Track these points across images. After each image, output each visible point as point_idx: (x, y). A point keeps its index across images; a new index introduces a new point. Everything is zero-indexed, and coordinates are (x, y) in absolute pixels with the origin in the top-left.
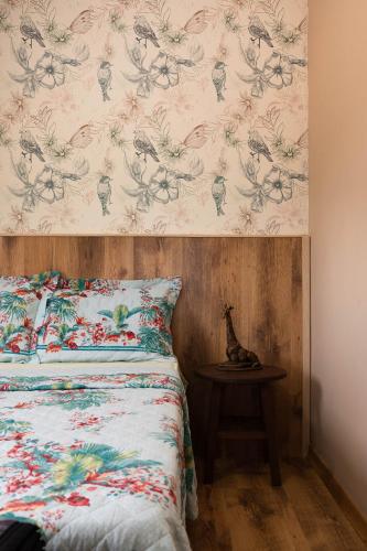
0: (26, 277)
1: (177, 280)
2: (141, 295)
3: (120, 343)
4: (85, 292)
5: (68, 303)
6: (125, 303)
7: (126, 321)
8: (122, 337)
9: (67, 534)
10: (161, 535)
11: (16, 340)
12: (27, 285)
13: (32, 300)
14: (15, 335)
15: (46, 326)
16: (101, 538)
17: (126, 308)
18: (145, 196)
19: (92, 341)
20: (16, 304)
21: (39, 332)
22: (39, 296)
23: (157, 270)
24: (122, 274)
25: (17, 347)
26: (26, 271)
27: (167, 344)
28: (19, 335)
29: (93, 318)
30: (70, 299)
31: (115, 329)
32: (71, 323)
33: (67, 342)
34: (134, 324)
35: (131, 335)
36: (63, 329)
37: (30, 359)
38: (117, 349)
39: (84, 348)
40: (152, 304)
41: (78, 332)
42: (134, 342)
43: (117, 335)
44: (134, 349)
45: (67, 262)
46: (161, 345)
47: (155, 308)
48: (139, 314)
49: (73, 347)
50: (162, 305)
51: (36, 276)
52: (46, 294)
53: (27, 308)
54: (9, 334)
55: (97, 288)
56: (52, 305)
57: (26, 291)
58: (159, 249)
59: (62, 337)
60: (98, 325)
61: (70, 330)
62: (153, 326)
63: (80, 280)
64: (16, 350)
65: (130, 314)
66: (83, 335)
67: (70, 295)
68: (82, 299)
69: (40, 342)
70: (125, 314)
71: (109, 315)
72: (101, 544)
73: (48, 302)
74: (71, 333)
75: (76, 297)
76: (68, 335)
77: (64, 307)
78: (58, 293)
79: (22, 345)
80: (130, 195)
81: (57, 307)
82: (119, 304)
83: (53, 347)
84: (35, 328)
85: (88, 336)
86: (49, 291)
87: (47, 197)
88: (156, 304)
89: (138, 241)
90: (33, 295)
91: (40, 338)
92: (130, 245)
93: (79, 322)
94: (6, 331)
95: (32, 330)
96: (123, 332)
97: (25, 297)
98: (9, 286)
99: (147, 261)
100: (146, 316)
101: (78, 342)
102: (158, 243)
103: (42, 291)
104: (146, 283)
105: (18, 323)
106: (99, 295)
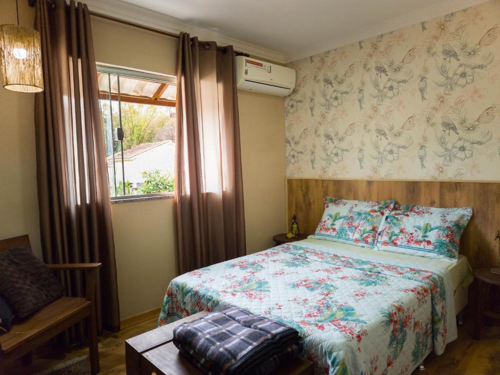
0: (378, 202)
1: (469, 210)
2: (441, 218)
3: (422, 246)
4: (408, 213)
5: (397, 219)
6: (430, 223)
7: (428, 234)
8: (424, 243)
9: (311, 338)
10: (340, 350)
11: (367, 237)
12: (376, 208)
13: (378, 216)
14: (367, 234)
15: (384, 231)
16: (321, 343)
17: (430, 226)
18: (449, 157)
19: (406, 243)
20: (369, 218)
21: (379, 234)
22: (382, 214)
23: (455, 202)
24: (432, 204)
25: (367, 241)
26: (378, 199)
27: (454, 250)
28: (369, 235)
29: (410, 229)
30: (399, 217)
31: (420, 238)
32: (397, 231)
33: (392, 242)
34: (432, 236)
35: (429, 243)
36: (392, 233)
37: (374, 248)
38: (420, 249)
39: (401, 246)
40: (447, 224)
41: (400, 237)
42: (430, 247)
43: (421, 242)
44: (430, 251)
45: (400, 195)
46: (448, 251)
47: (448, 228)
48: (436, 230)
49: (395, 244)
50: (453, 226)
51: (382, 202)
52: (387, 213)
53: (375, 220)
54: (364, 233)
55: (417, 211)
56: (389, 220)
57: (375, 211)
58: (457, 189)
59: (390, 238)
60: (411, 234)
61: (395, 235)
62: (444, 239)
63: (407, 206)
64: (367, 242)
65: (432, 229)
66: (402, 238)
67: (399, 214)
68: (406, 217)
69: (379, 240)
70: (429, 229)
71: (419, 228)
72: (321, 345)
73: (387, 218)
74: (396, 237)
75: (402, 216)
76: (393, 238)
77: (395, 221)
78: (393, 213)
79: (370, 240)
80: (439, 156)
81: (391, 221)
82: (426, 223)
83: (385, 243)
84: (379, 232)
85: (404, 240)
86: (388, 212)
87: (390, 159)
88: (450, 225)
89: (443, 185)
90: (379, 213)
91: (380, 237)
92: (437, 188)
93: (402, 231)
94: (362, 232)
95: (377, 232)
96: (425, 240)
97: (374, 214)
98: (368, 208)
99: (448, 196)
100: (441, 232)
101: (398, 242)
102: (456, 186)
103: (384, 211)
104: (447, 210)
105: (369, 228)
106: (416, 216)
